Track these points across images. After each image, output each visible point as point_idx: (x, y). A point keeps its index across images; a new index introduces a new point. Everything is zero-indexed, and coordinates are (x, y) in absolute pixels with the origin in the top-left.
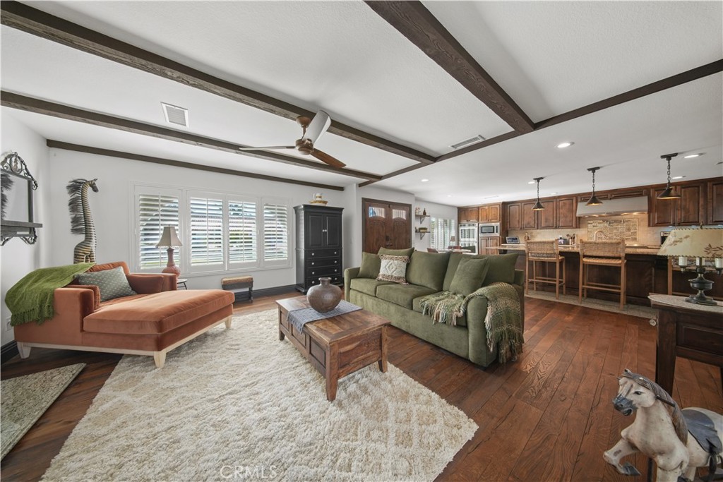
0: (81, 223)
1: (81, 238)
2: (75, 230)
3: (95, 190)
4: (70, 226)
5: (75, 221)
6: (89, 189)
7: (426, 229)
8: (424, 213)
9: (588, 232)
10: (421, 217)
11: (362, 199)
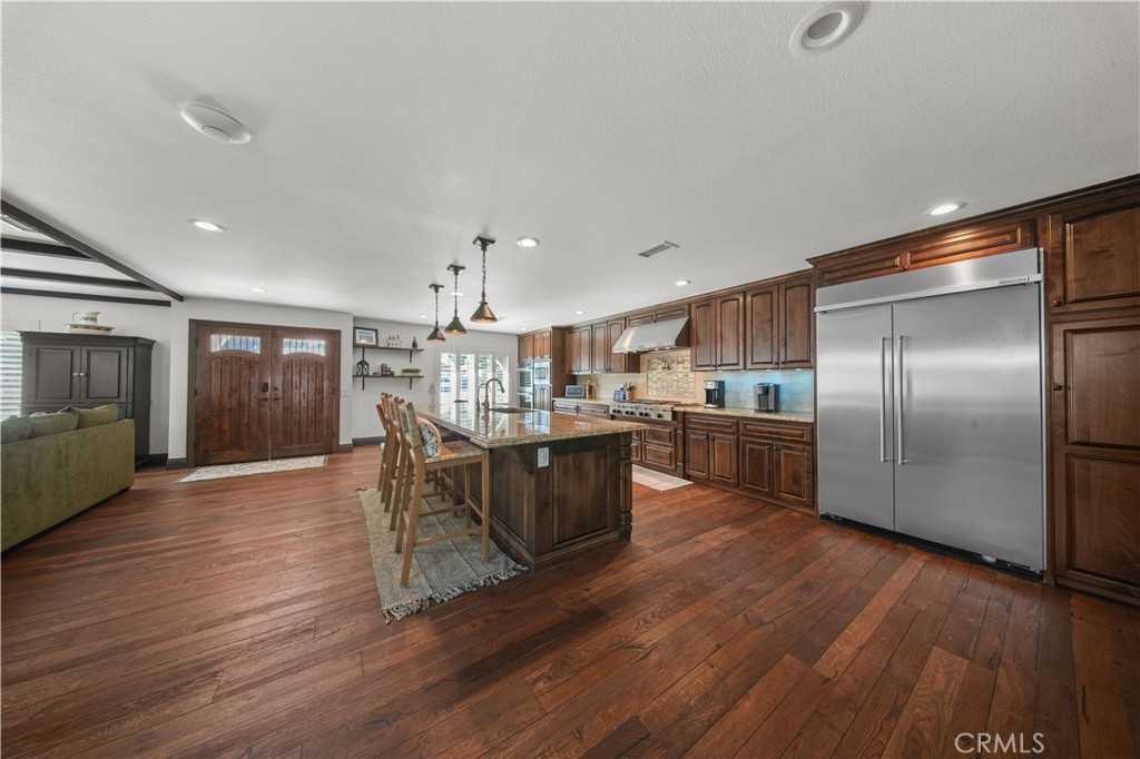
7: (417, 371)
8: (415, 345)
9: (648, 378)
10: (411, 351)
11: (190, 320)
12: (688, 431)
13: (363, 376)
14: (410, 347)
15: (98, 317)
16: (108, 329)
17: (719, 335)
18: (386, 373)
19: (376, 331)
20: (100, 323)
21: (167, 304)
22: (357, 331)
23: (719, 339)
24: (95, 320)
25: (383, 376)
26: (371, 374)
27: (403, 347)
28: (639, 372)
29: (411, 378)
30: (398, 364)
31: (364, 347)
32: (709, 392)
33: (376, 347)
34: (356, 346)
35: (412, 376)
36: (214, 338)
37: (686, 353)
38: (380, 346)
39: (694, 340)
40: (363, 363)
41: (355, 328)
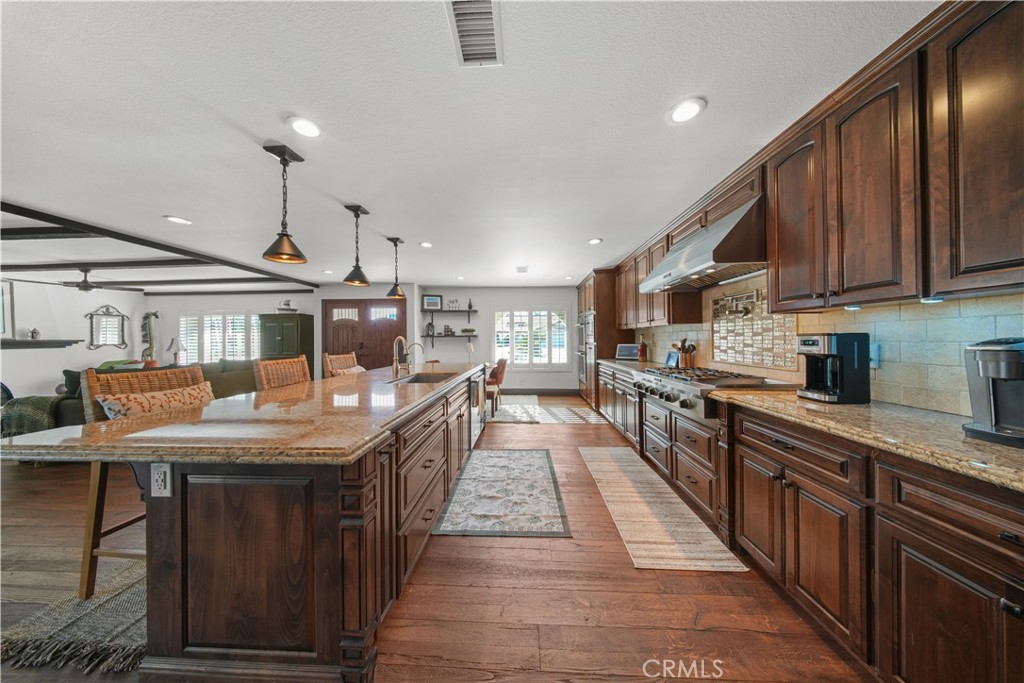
0: (147, 338)
1: (147, 345)
2: (144, 341)
3: (157, 317)
4: (141, 339)
5: (144, 336)
6: (153, 317)
7: (472, 331)
8: (470, 306)
9: (713, 332)
10: (469, 312)
11: (323, 300)
12: (741, 449)
13: (433, 336)
14: (467, 309)
15: (291, 303)
16: (296, 310)
17: (832, 213)
18: (449, 333)
19: (441, 297)
20: (292, 307)
21: (312, 291)
22: (425, 298)
23: (833, 223)
24: (288, 305)
25: (446, 336)
26: (436, 334)
27: (461, 309)
28: (700, 321)
29: (469, 337)
30: (458, 325)
31: (432, 312)
32: (815, 365)
33: (441, 311)
34: (423, 311)
35: (469, 335)
36: (335, 311)
37: (759, 279)
38: (444, 309)
39: (773, 244)
40: (430, 325)
41: (423, 296)
